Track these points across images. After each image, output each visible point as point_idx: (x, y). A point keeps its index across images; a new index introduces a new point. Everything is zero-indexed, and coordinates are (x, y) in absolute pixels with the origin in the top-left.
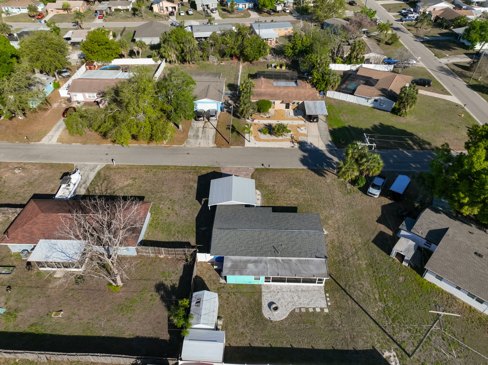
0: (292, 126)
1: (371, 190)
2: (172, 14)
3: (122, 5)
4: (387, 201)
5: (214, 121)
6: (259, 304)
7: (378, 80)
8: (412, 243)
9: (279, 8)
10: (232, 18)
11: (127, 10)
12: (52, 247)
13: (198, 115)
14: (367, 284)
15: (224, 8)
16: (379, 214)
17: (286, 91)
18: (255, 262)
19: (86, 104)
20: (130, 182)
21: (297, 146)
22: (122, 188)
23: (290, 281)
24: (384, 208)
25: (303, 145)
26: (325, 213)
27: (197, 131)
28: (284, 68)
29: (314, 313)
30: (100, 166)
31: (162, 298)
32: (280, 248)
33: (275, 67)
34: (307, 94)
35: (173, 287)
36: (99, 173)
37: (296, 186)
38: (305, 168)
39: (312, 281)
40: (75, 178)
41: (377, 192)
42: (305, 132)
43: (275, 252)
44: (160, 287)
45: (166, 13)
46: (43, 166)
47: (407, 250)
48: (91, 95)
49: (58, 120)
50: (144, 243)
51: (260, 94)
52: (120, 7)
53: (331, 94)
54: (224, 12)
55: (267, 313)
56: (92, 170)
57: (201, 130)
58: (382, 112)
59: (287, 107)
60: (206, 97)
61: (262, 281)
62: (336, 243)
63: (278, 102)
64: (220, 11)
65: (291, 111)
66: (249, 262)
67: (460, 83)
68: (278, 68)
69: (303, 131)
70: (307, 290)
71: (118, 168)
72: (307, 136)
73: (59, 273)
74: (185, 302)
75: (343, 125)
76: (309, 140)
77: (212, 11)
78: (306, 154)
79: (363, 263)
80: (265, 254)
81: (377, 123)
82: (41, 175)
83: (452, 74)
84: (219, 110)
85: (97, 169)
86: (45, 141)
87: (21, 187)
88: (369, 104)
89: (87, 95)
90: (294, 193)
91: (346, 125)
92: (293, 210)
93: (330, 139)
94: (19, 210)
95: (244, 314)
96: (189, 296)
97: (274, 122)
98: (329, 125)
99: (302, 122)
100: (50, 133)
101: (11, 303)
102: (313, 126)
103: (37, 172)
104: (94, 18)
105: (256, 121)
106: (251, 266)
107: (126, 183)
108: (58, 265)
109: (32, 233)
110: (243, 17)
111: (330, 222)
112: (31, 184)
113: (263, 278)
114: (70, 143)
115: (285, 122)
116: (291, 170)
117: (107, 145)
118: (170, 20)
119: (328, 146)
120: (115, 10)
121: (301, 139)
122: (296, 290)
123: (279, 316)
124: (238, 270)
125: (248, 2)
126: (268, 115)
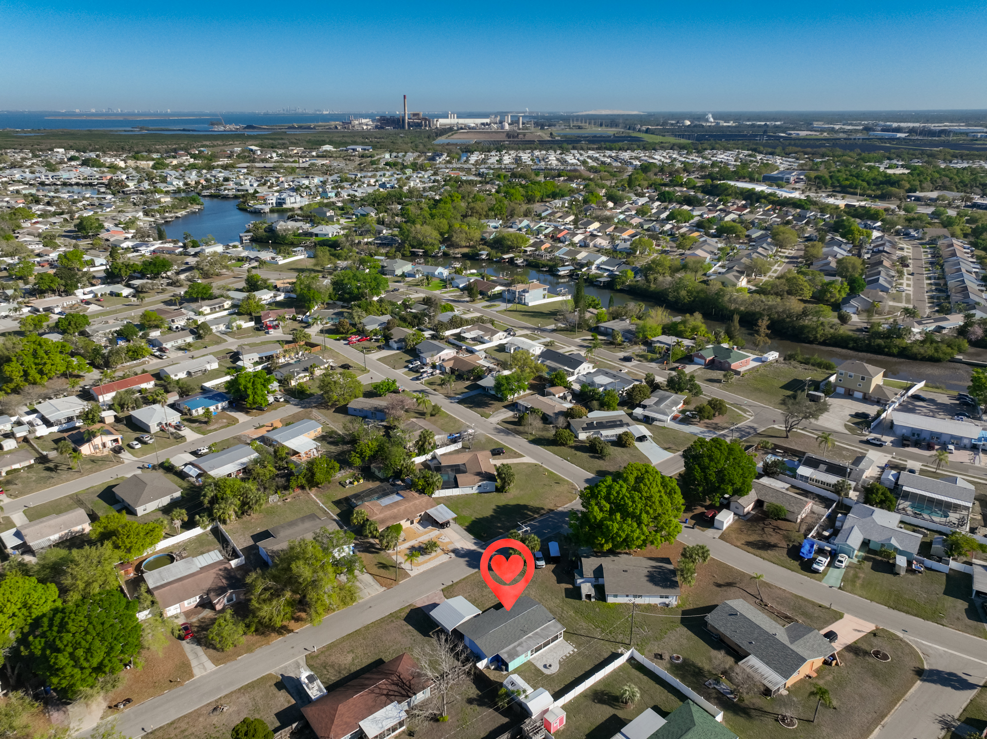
0: (433, 539)
1: (539, 563)
2: (119, 450)
3: (19, 462)
4: (552, 567)
6: (538, 669)
7: (464, 465)
8: (589, 584)
10: (215, 430)
11: (32, 466)
14: (584, 624)
15: (189, 417)
16: (555, 578)
17: (399, 509)
18: (519, 645)
19: (188, 614)
20: (351, 655)
21: (453, 555)
23: (546, 645)
24: (554, 572)
25: (457, 552)
28: (362, 481)
29: (571, 656)
30: (300, 660)
31: (479, 705)
32: (525, 629)
33: (351, 483)
34: (423, 503)
35: (478, 695)
41: (543, 563)
42: (447, 540)
43: (525, 632)
44: (470, 701)
45: (106, 451)
46: (240, 692)
47: (590, 590)
49: (181, 647)
51: (382, 521)
52: (13, 467)
54: (196, 425)
55: (547, 672)
56: (298, 667)
58: (491, 495)
59: (412, 522)
63: (402, 523)
64: (189, 423)
65: (416, 525)
66: (515, 647)
67: (521, 440)
68: (356, 483)
70: (557, 646)
71: (322, 652)
72: (451, 542)
76: (457, 546)
77: (177, 428)
78: (466, 559)
79: (572, 613)
80: (520, 637)
81: (494, 507)
82: (252, 699)
83: (510, 433)
84: (351, 553)
85: (303, 664)
86: (198, 672)
88: (474, 490)
89: (186, 602)
91: (473, 518)
93: (472, 537)
97: (414, 542)
98: (462, 526)
99: (437, 532)
100: (194, 663)
102: (449, 532)
103: (244, 699)
105: (399, 549)
106: (518, 649)
107: (349, 658)
109: (346, 723)
110: (229, 424)
113: (529, 654)
114: (231, 659)
115: (421, 539)
116: (469, 577)
118: (127, 461)
119: (475, 543)
120: (9, 472)
121: (451, 547)
122: (550, 650)
123: (555, 669)
124: (514, 655)
125: (219, 401)
126: (402, 538)
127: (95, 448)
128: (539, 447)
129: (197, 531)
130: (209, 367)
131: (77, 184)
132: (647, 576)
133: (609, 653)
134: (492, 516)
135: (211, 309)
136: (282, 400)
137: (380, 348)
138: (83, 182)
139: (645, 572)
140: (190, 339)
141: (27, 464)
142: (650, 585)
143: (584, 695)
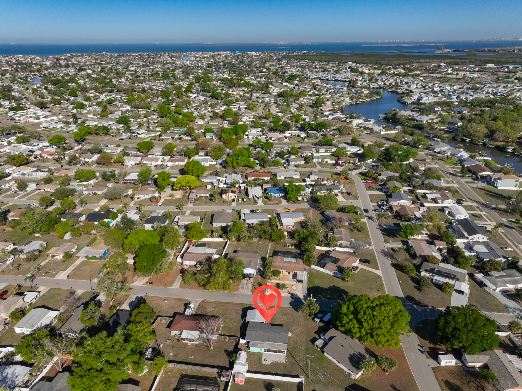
0: (289, 285)
1: (316, 319)
2: (233, 200)
3: (204, 194)
4: (322, 324)
5: (252, 280)
6: (261, 359)
7: (339, 260)
8: (323, 341)
9: (300, 198)
10: (270, 204)
11: (207, 197)
12: (188, 333)
13: (244, 276)
14: (302, 355)
15: (266, 195)
16: (316, 330)
17: (289, 265)
18: (261, 343)
19: (190, 266)
20: (213, 309)
21: (290, 295)
22: (210, 312)
23: (274, 351)
24: (320, 327)
25: (292, 295)
26: (294, 328)
27: (244, 285)
28: (293, 247)
29: (280, 363)
30: (200, 301)
31: (227, 355)
33: (289, 246)
34: (299, 268)
35: (231, 351)
36: (200, 304)
37: (285, 315)
38: (291, 307)
39: (281, 352)
40: (192, 305)
41: (318, 320)
42: (295, 288)
43: (269, 340)
44: (226, 351)
45: (230, 199)
46: (176, 299)
47: (320, 344)
48: (193, 262)
49: (178, 276)
50: (219, 335)
51: (276, 267)
52: (202, 195)
53: (313, 267)
54: (266, 200)
55: (263, 362)
56: (197, 302)
57: (245, 284)
58: (337, 279)
59: (289, 273)
60: (249, 267)
61: (263, 351)
62: (295, 340)
63: (284, 271)
64: (264, 198)
65: (291, 276)
66: (259, 343)
67: (388, 261)
68: (290, 247)
69: (294, 288)
70: (280, 356)
71: (208, 302)
72: (295, 290)
73: (190, 343)
74: (235, 355)
76: (296, 293)
77: (258, 198)
78: (293, 300)
79: (303, 348)
80: (265, 341)
81: (332, 285)
82: (175, 304)
83: (387, 255)
84: (255, 274)
85: (199, 302)
86: (173, 286)
87: (169, 309)
88: (331, 273)
89: (191, 262)
90: (283, 318)
91: (316, 285)
92: (281, 325)
93: (306, 293)
94: (172, 319)
95: (255, 362)
96: (237, 353)
97: (281, 282)
98: (308, 285)
99: (295, 283)
100: (175, 283)
101: (175, 352)
102: (300, 285)
103: (173, 302)
104: (187, 203)
105: (272, 281)
106: (259, 345)
107: (212, 310)
108: (190, 340)
109: (180, 327)
110: (277, 204)
111: (295, 332)
112: (172, 308)
113: (263, 349)
114: (185, 288)
115: (285, 282)
116: (284, 307)
117: (202, 290)
118: (232, 205)
119: (304, 296)
120: (200, 197)
121: (292, 292)
122: (275, 355)
123: (267, 363)
124: (255, 345)
125: (281, 192)
126: (279, 278)
127: (228, 197)
128: (393, 269)
129: (221, 240)
130: (295, 177)
131: (341, 81)
132: (351, 355)
133: (296, 374)
134: (326, 289)
135: (325, 151)
136: (306, 200)
137: (378, 189)
138: (343, 80)
139: (352, 352)
140: (302, 163)
141: (206, 195)
142: (347, 361)
143: (264, 381)
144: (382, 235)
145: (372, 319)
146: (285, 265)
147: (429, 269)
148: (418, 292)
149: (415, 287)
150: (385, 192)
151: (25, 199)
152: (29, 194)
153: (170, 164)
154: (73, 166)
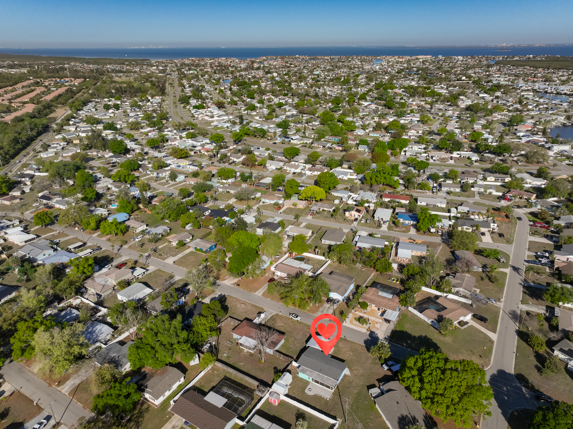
0: (374, 321)
1: (384, 366)
2: (356, 220)
3: (327, 208)
5: (335, 306)
6: (306, 387)
7: (446, 308)
8: (380, 391)
9: (433, 230)
10: (395, 231)
11: (330, 211)
12: (247, 340)
13: (329, 300)
15: (395, 220)
16: (380, 377)
17: (381, 300)
18: (311, 372)
19: (280, 278)
20: (283, 324)
21: (369, 333)
22: (278, 326)
23: (321, 384)
24: (385, 376)
25: (372, 334)
26: (356, 368)
27: (325, 309)
28: (398, 283)
29: (323, 398)
30: (275, 313)
31: (275, 371)
33: (393, 280)
34: (392, 306)
35: (280, 370)
36: (272, 316)
37: (353, 351)
38: (364, 345)
39: (329, 387)
40: (263, 316)
41: (386, 368)
42: (378, 327)
43: (320, 371)
44: (275, 368)
45: (353, 218)
46: (253, 306)
47: (375, 393)
48: (284, 274)
49: (265, 284)
50: (277, 351)
51: (365, 298)
52: (325, 209)
53: (410, 309)
54: (392, 225)
55: (307, 391)
56: (270, 314)
57: (327, 308)
58: (434, 329)
59: (379, 309)
60: (336, 292)
61: (311, 380)
62: (351, 380)
63: (373, 306)
64: (391, 223)
65: (380, 312)
66: (309, 371)
67: (515, 326)
69: (377, 326)
70: (326, 390)
71: (281, 316)
72: (378, 329)
73: (246, 350)
74: (280, 374)
75: (403, 329)
76: (377, 332)
77: (384, 222)
78: (370, 339)
79: (355, 391)
80: (316, 370)
81: (424, 335)
82: (251, 309)
83: (517, 318)
84: (342, 301)
85: (273, 314)
86: (257, 293)
87: (242, 313)
88: (429, 321)
89: (282, 273)
90: (349, 354)
91: (405, 330)
92: (343, 361)
93: (389, 335)
94: (240, 322)
95: (299, 388)
96: (282, 373)
97: (365, 316)
98: (395, 327)
99: (381, 321)
100: (260, 290)
101: (229, 354)
102: (386, 325)
104: (308, 214)
105: (357, 313)
107: (281, 325)
108: (246, 347)
109: (242, 332)
110: (404, 232)
111: (355, 372)
112: (246, 312)
113: (311, 378)
114: (266, 297)
115: (370, 317)
116: (356, 343)
117: (281, 304)
118: (352, 225)
119: (385, 337)
120: (323, 210)
121: (373, 330)
122: (322, 389)
123: (310, 393)
124: (303, 371)
125: (412, 220)
126: (365, 311)
127: (351, 215)
128: (517, 337)
129: (322, 258)
130: (439, 205)
131: (565, 94)
132: (402, 416)
133: (334, 415)
134: (414, 337)
135: (495, 180)
136: (440, 234)
137: (546, 237)
138: (568, 93)
139: (405, 413)
140: (458, 190)
141: (329, 210)
142: (396, 420)
143: (298, 409)
144: (522, 293)
145: (437, 382)
146: (377, 299)
147: (566, 349)
148: (538, 374)
149: (536, 367)
150: (554, 242)
151: (171, 188)
152: (177, 184)
153: (308, 173)
154: (222, 164)
